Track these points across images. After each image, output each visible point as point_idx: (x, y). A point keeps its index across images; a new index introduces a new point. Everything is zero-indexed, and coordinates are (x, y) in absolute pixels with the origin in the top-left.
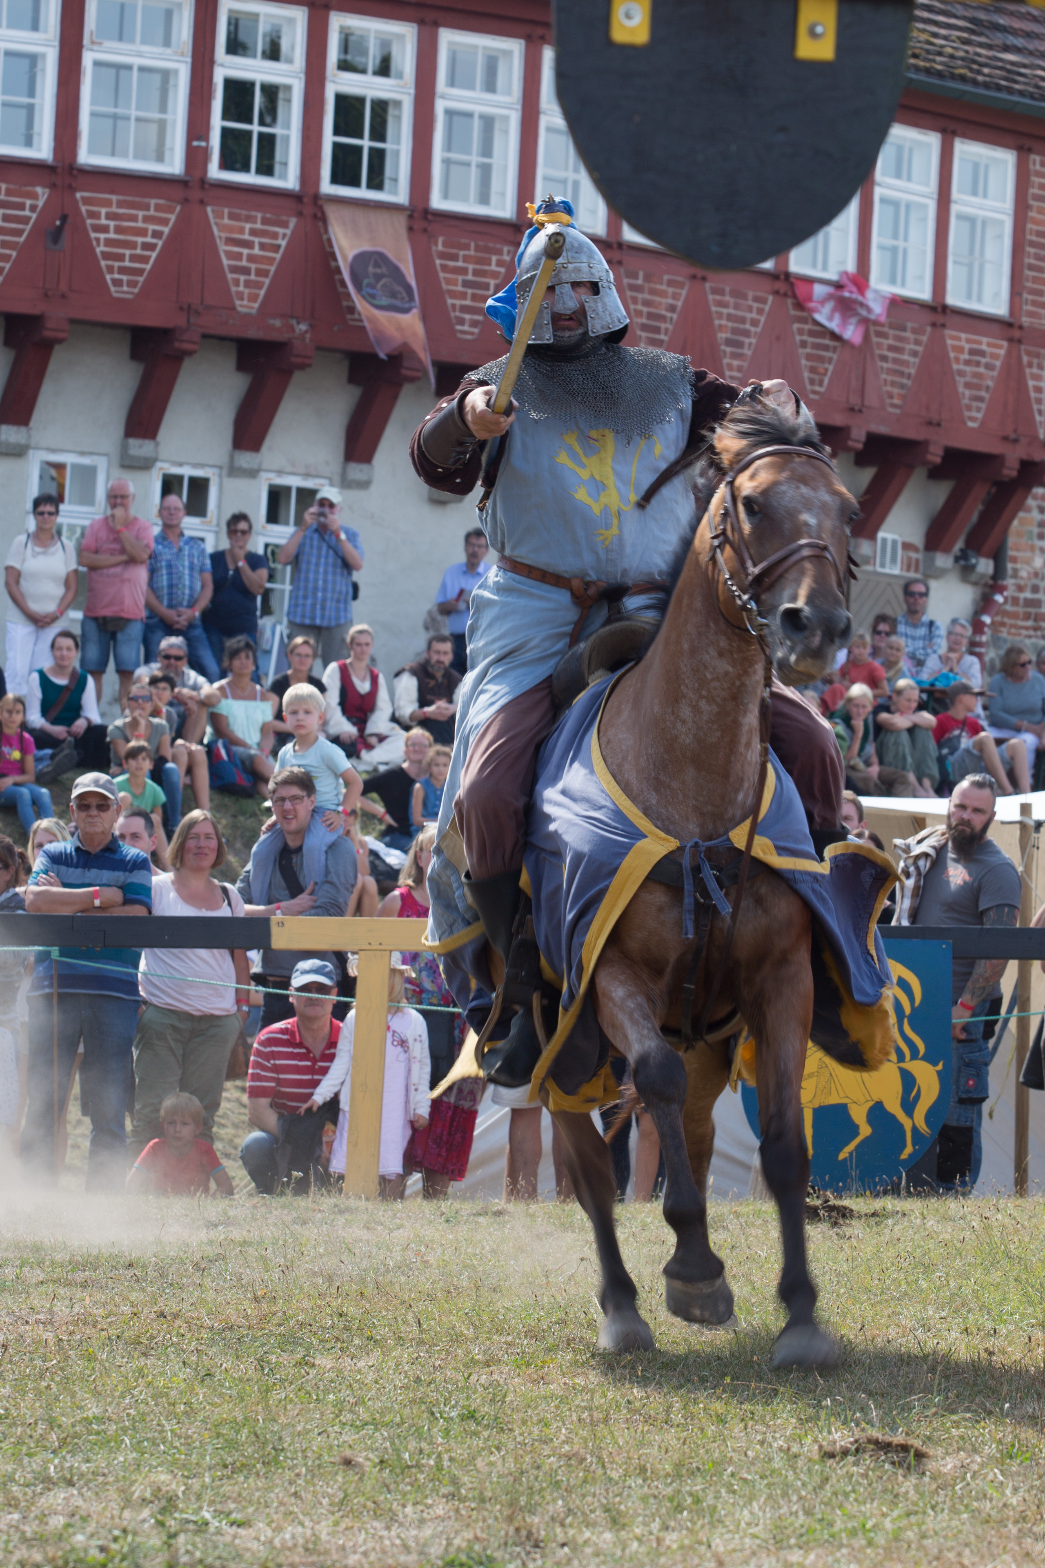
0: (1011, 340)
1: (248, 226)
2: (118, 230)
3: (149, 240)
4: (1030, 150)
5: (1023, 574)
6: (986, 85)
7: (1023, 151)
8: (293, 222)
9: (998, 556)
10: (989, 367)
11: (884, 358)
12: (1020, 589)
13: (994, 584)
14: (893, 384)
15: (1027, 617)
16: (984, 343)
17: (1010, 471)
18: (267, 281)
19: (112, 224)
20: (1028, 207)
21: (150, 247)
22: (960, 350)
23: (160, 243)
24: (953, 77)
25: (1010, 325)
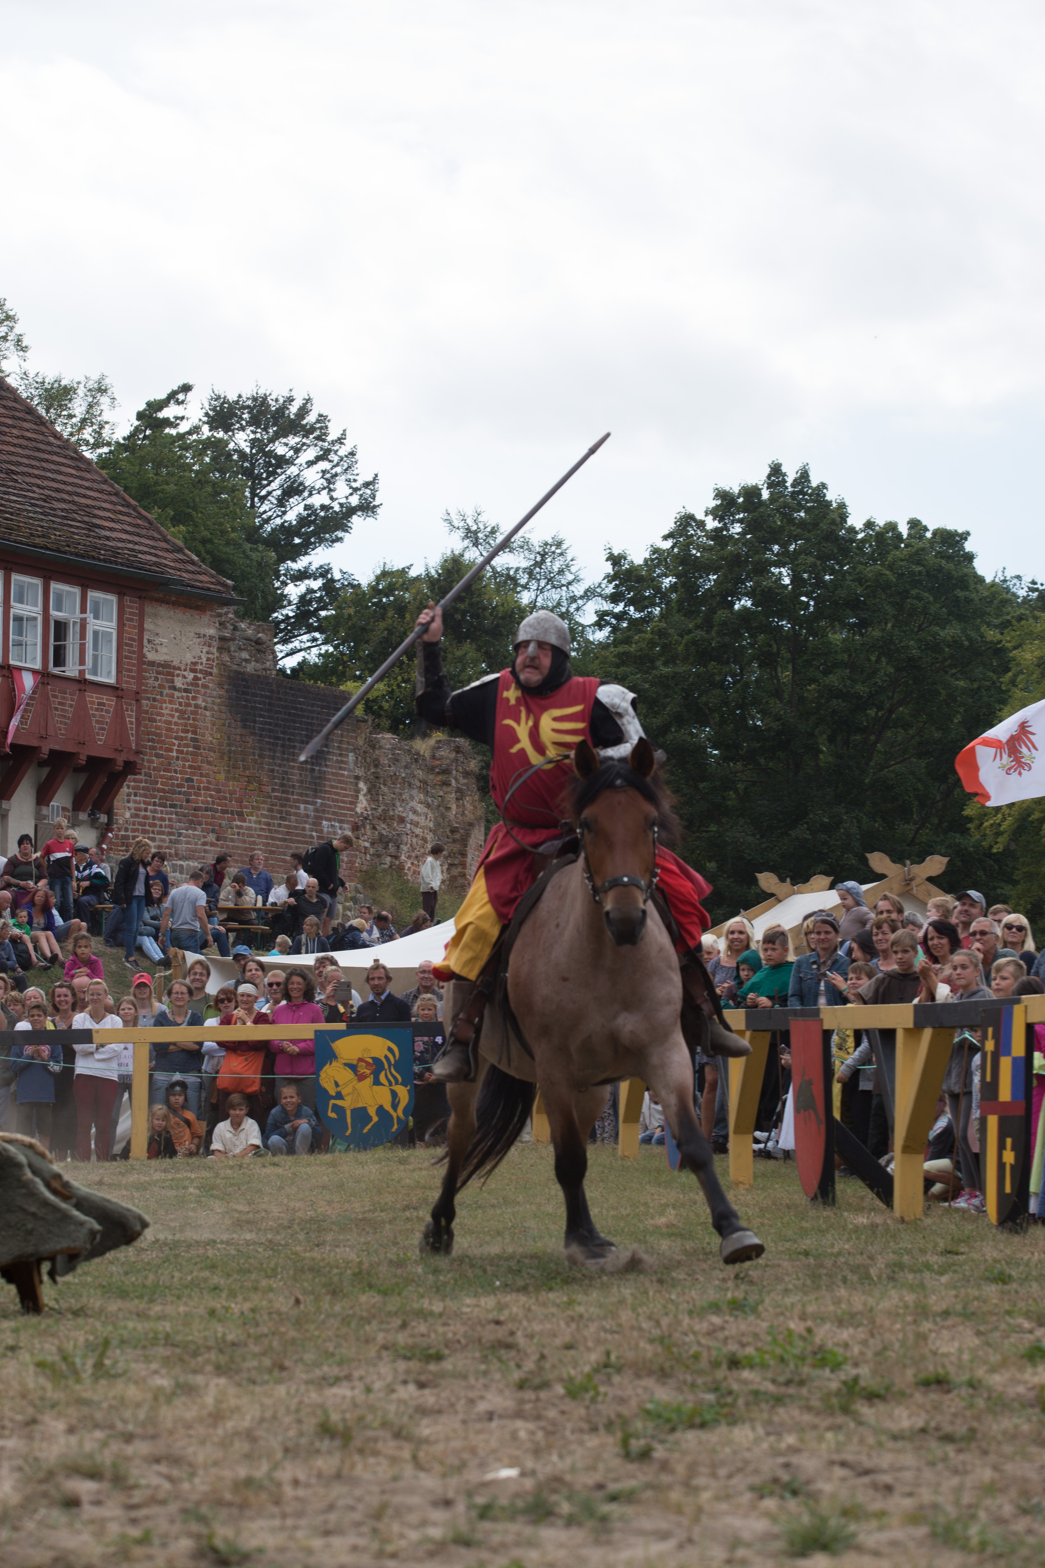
0: (117, 697)
4: (124, 594)
5: (121, 822)
6: (105, 561)
7: (121, 595)
9: (110, 813)
10: (107, 712)
11: (56, 709)
12: (119, 830)
13: (108, 827)
14: (61, 722)
15: (123, 844)
16: (105, 699)
17: (119, 767)
20: (124, 625)
22: (93, 703)
24: (89, 557)
25: (117, 688)
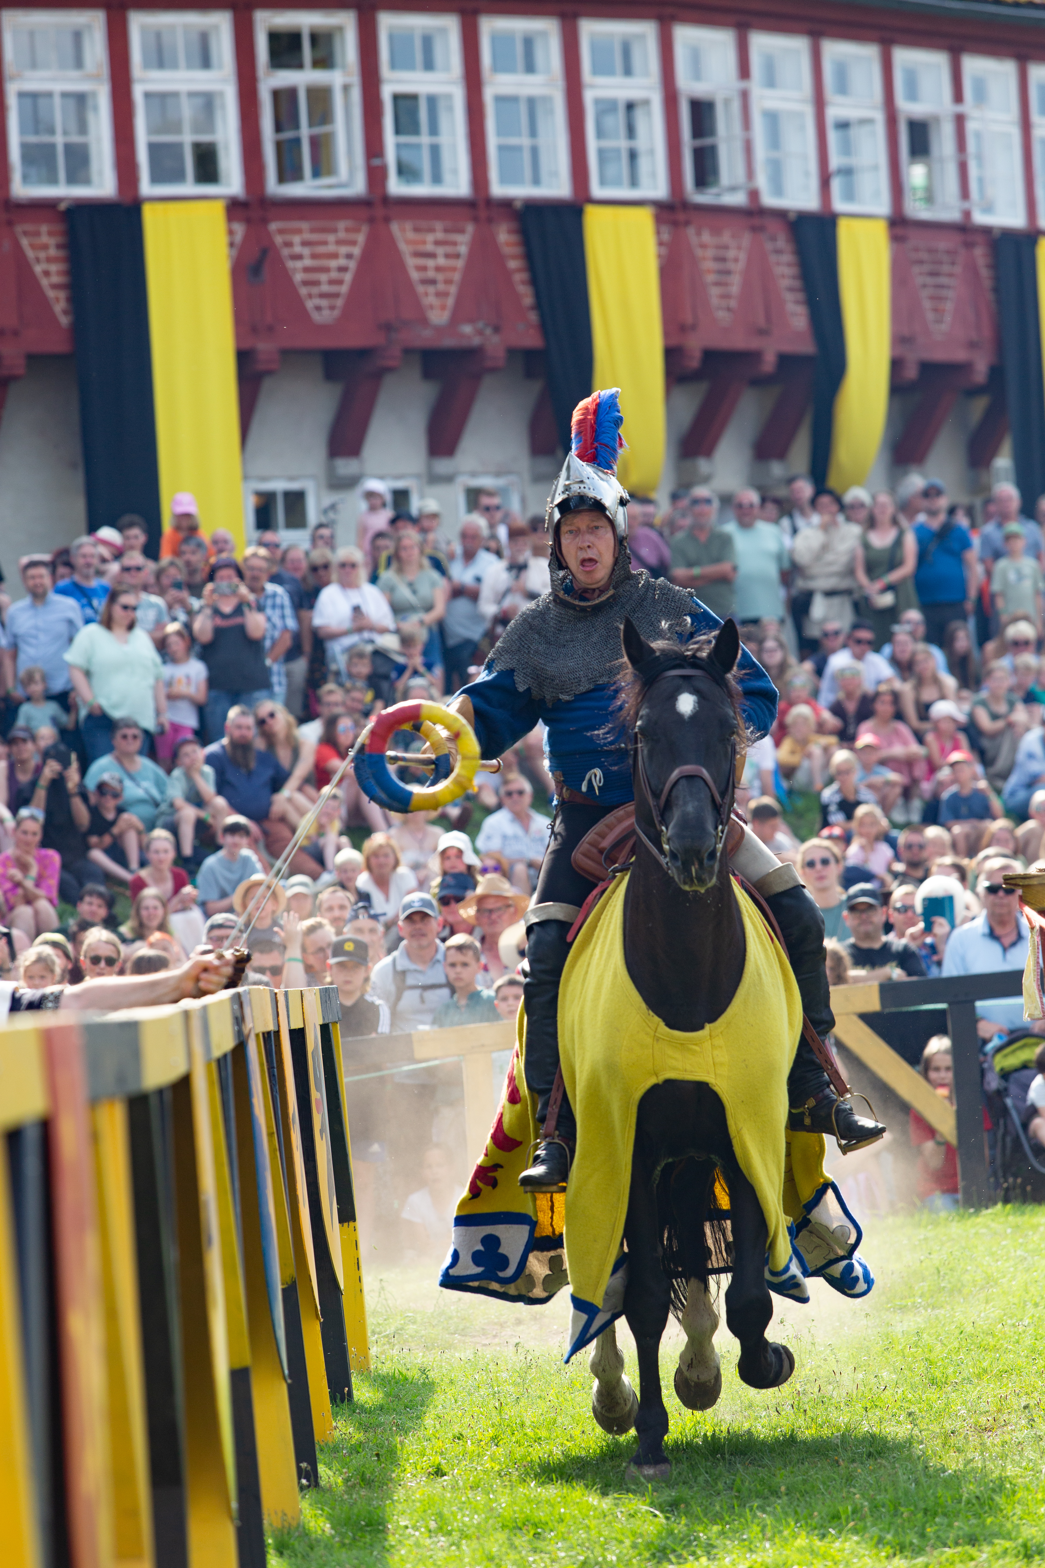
1: (430, 238)
2: (314, 256)
3: (342, 262)
8: (470, 228)
18: (453, 289)
19: (306, 251)
21: (343, 269)
23: (352, 265)
